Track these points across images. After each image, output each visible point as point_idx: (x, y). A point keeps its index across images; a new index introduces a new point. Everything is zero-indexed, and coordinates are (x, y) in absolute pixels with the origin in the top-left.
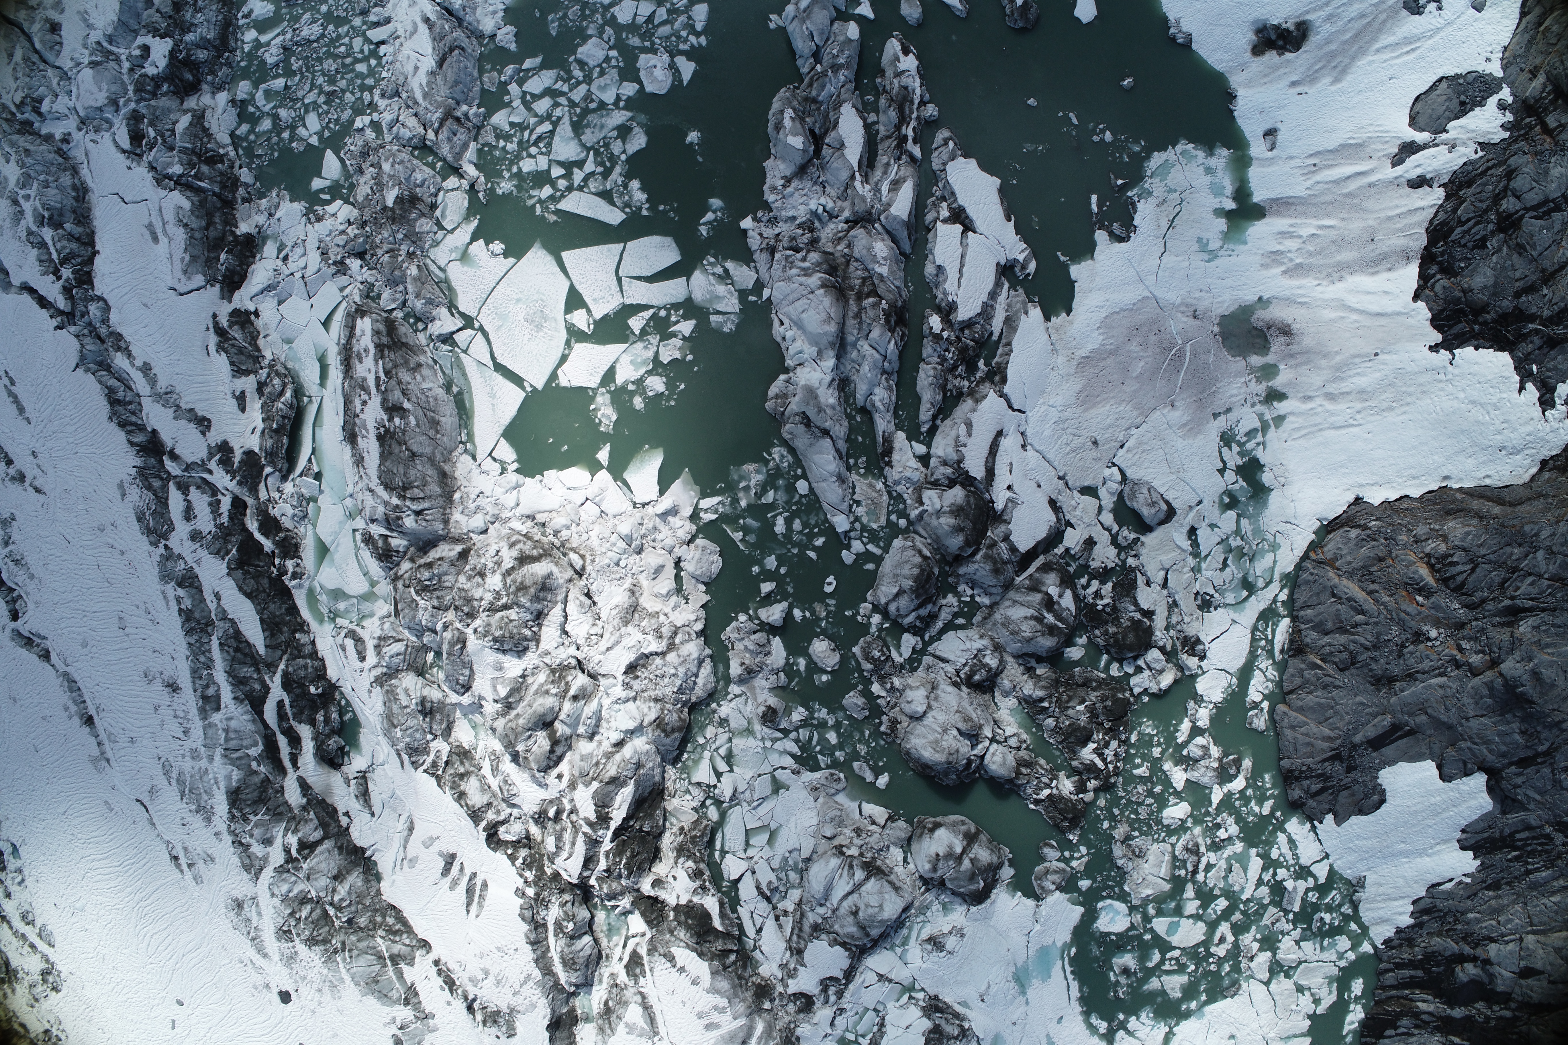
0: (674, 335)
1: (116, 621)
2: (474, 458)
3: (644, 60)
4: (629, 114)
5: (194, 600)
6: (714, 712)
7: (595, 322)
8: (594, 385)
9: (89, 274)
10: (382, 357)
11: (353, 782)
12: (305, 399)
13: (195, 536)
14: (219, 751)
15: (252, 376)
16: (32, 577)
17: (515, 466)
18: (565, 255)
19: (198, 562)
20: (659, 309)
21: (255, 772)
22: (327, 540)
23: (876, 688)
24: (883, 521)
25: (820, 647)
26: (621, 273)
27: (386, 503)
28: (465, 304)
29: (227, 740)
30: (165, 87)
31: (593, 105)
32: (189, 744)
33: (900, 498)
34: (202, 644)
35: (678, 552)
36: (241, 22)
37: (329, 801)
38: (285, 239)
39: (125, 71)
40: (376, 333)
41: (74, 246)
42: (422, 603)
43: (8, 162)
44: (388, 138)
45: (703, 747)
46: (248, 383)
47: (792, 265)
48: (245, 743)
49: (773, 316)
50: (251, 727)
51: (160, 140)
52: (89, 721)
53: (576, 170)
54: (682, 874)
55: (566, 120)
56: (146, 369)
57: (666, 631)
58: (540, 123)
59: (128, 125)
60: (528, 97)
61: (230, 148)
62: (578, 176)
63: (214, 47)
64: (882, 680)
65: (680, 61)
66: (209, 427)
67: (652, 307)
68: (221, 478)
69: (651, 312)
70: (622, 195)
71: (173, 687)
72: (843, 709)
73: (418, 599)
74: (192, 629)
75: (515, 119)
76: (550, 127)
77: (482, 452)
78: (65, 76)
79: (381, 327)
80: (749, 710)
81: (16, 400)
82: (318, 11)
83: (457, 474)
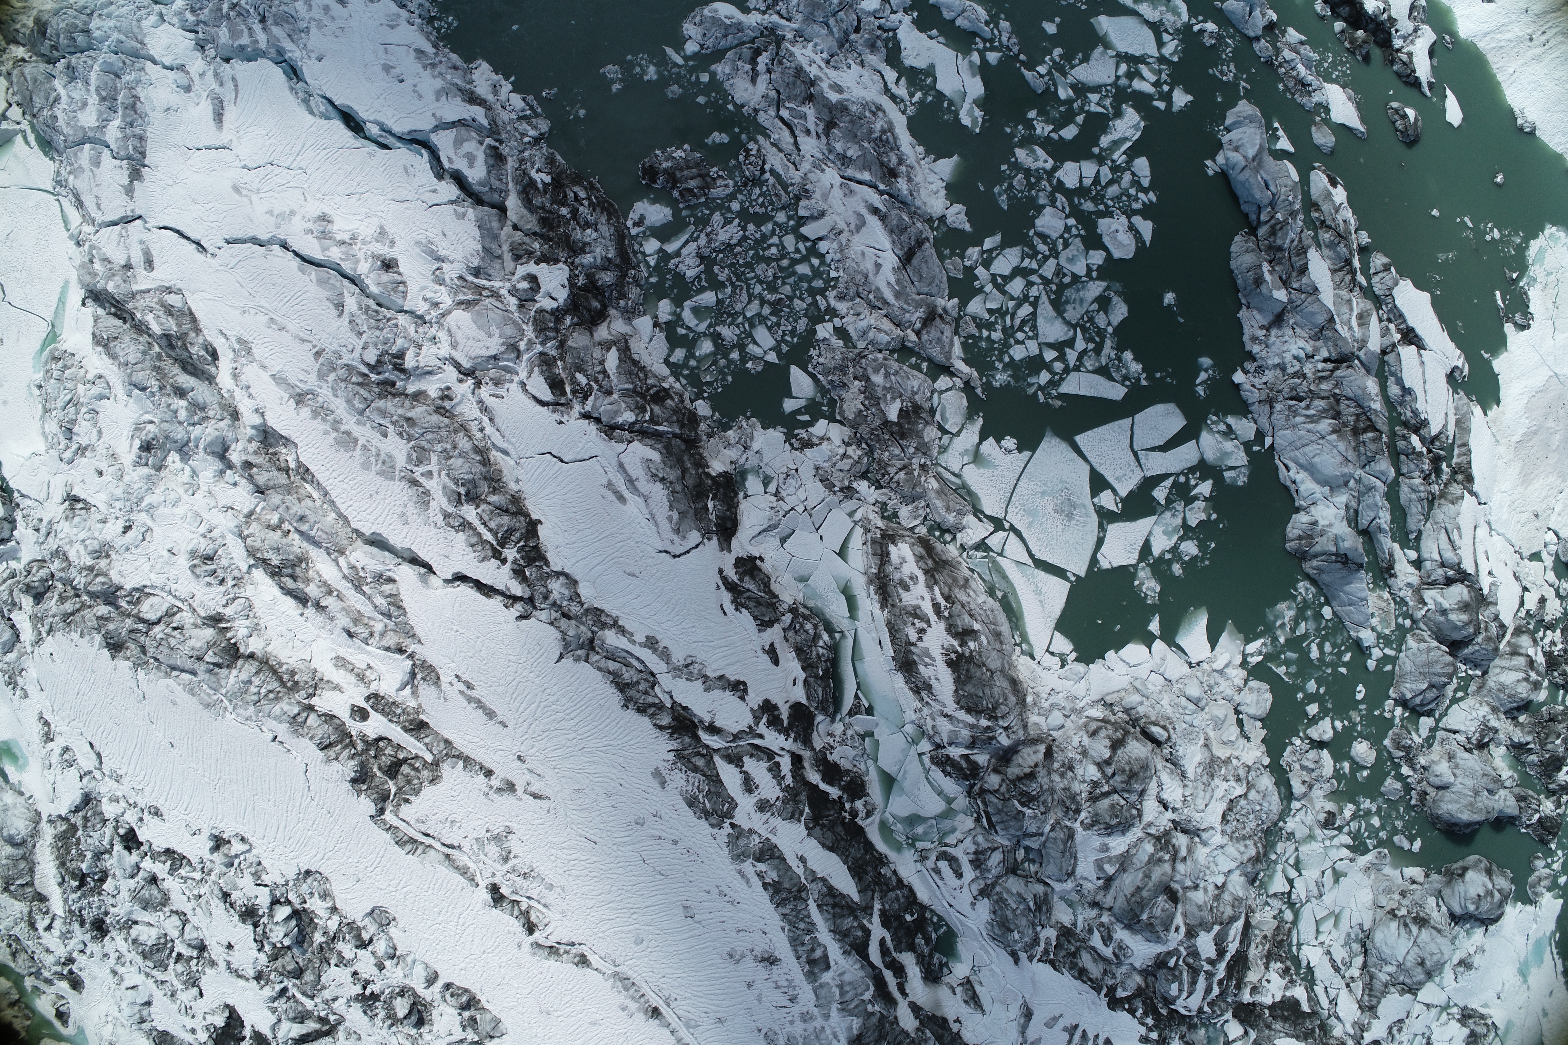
0: (1196, 498)
1: (680, 911)
2: (1032, 657)
3: (1104, 224)
4: (1104, 284)
5: (779, 871)
6: (1281, 829)
7: (1123, 500)
8: (1133, 562)
9: (536, 548)
10: (936, 583)
11: (959, 990)
12: (837, 635)
13: (763, 806)
14: (835, 1007)
15: (776, 625)
16: (551, 887)
17: (1074, 655)
18: (1078, 439)
19: (773, 831)
20: (1178, 475)
21: (872, 1014)
22: (891, 770)
23: (1405, 770)
24: (1393, 626)
25: (1362, 750)
26: (1136, 448)
27: (972, 727)
28: (991, 507)
29: (842, 994)
30: (568, 320)
31: (1067, 280)
32: (796, 1009)
33: (1403, 602)
34: (799, 911)
35: (1237, 698)
36: (634, 231)
37: (938, 1014)
38: (769, 471)
39: (513, 308)
40: (919, 558)
41: (506, 520)
42: (1028, 812)
43: (385, 435)
44: (861, 345)
45: (1275, 862)
46: (774, 634)
47: (1296, 413)
48: (859, 991)
49: (1277, 461)
50: (861, 973)
51: (595, 387)
52: (655, 1012)
53: (1068, 350)
54: (1274, 976)
55: (1044, 298)
56: (651, 643)
57: (1242, 772)
58: (1019, 306)
59: (542, 372)
60: (999, 280)
61: (672, 379)
62: (1072, 356)
63: (617, 266)
64: (1411, 761)
65: (1137, 220)
66: (745, 691)
67: (1170, 475)
68: (773, 740)
69: (1171, 479)
70: (1118, 369)
71: (770, 960)
72: (1382, 795)
73: (1025, 809)
74: (784, 900)
75: (994, 306)
76: (1031, 310)
77: (1039, 651)
78: (421, 320)
79: (920, 550)
80: (1309, 819)
81: (479, 704)
82: (729, 209)
83: (1021, 677)
